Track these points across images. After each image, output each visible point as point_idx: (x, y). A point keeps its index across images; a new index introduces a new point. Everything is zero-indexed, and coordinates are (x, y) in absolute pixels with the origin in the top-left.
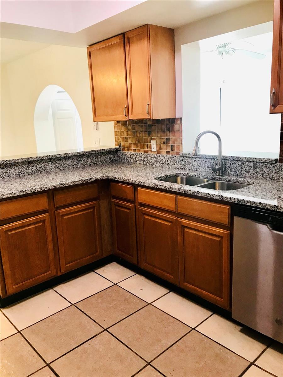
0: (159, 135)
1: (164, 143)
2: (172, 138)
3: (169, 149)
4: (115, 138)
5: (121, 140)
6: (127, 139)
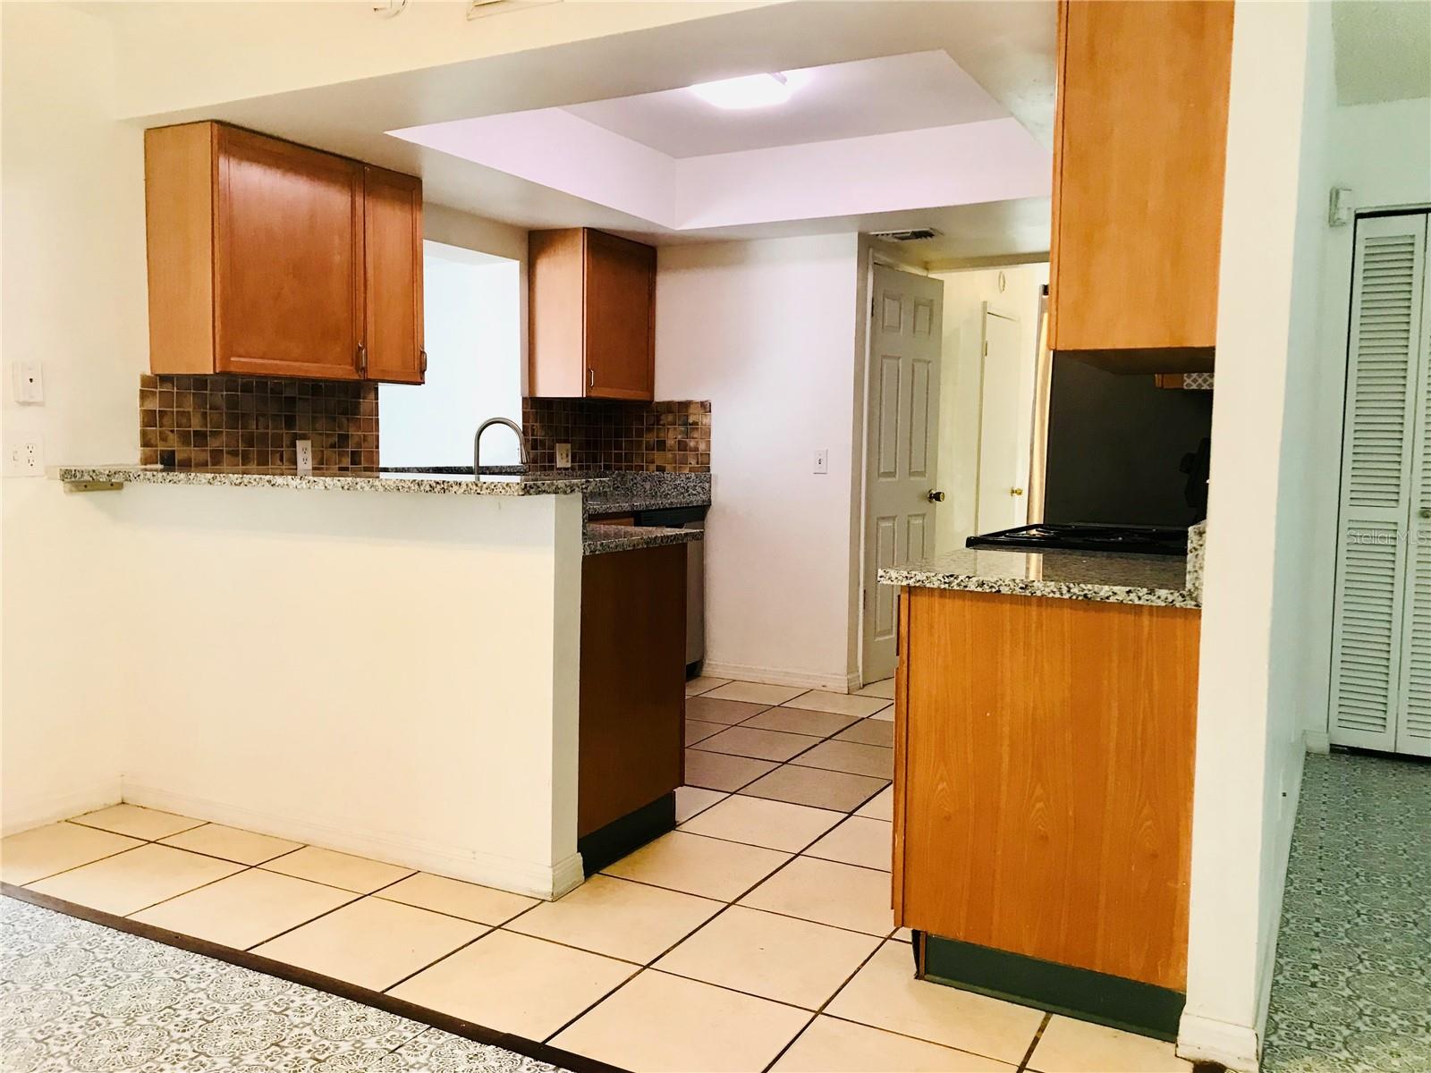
0: (318, 426)
2: (355, 433)
3: (347, 462)
4: (144, 434)
5: (174, 443)
6: (201, 437)
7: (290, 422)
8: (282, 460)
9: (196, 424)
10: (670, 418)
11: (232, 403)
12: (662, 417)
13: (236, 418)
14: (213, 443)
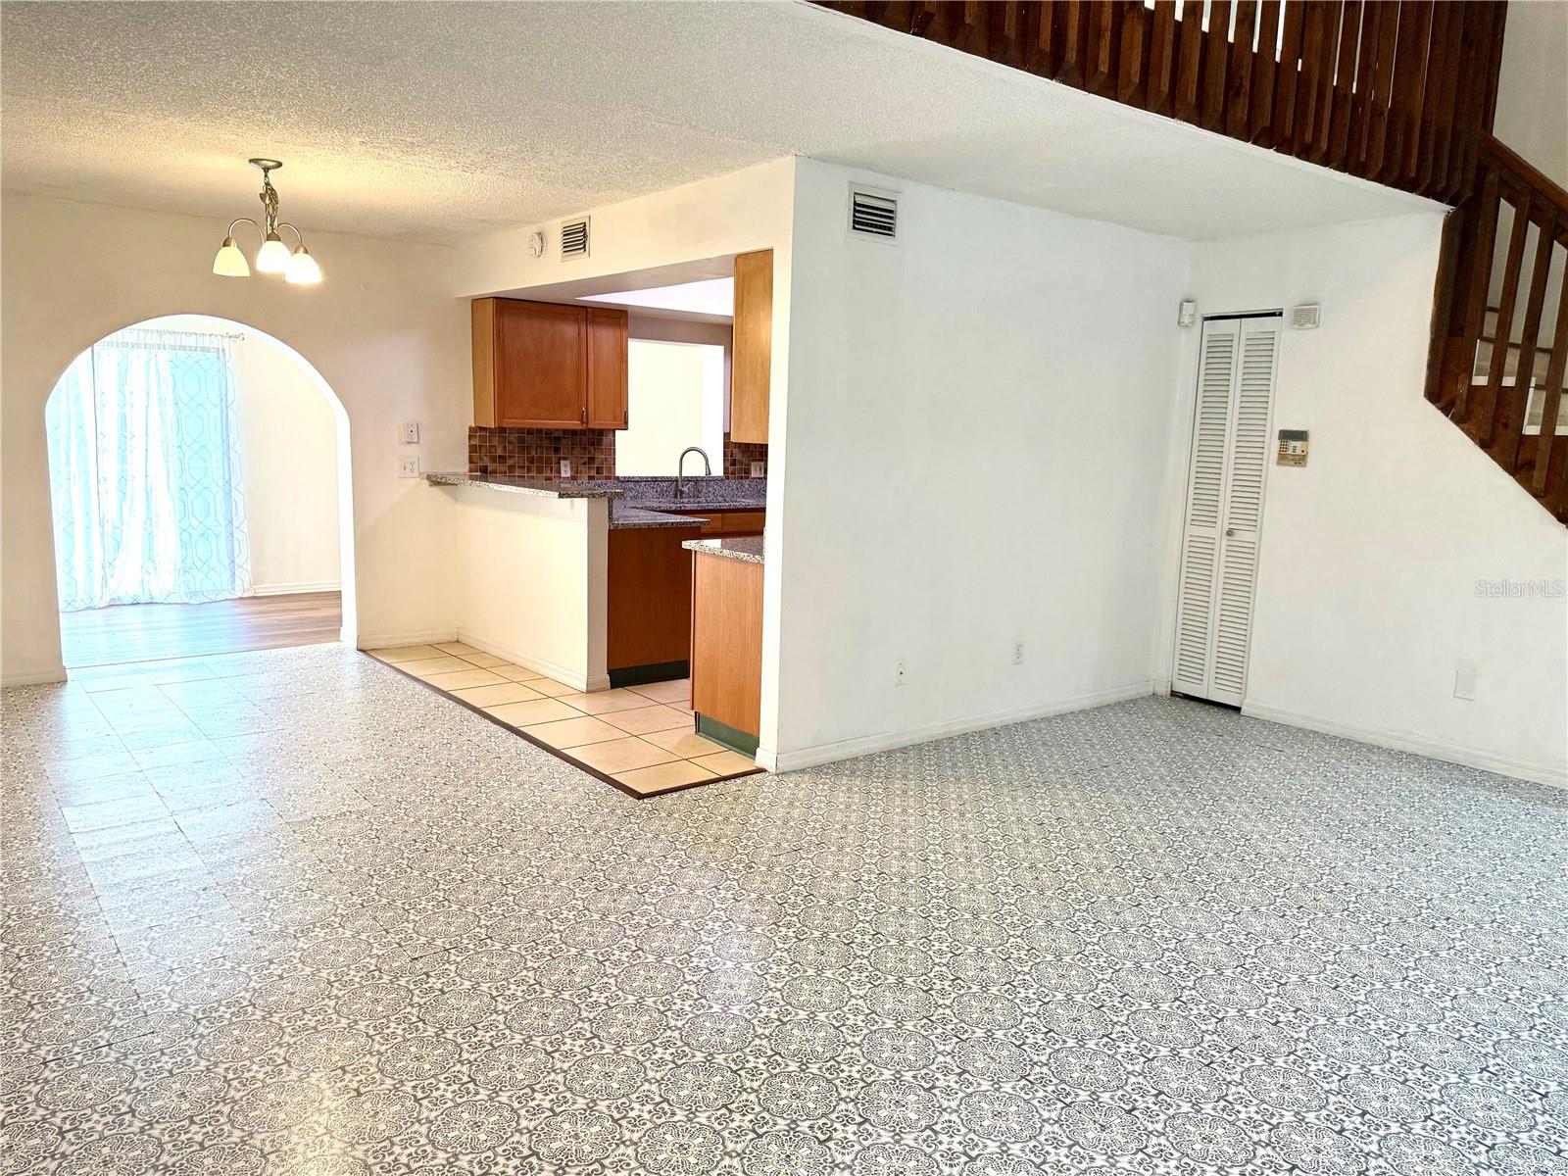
0: (575, 452)
1: (584, 464)
2: (600, 457)
3: (593, 473)
4: (470, 456)
5: (487, 462)
6: (502, 458)
7: (557, 450)
8: (551, 471)
9: (499, 452)
11: (521, 441)
13: (523, 447)
14: (510, 462)
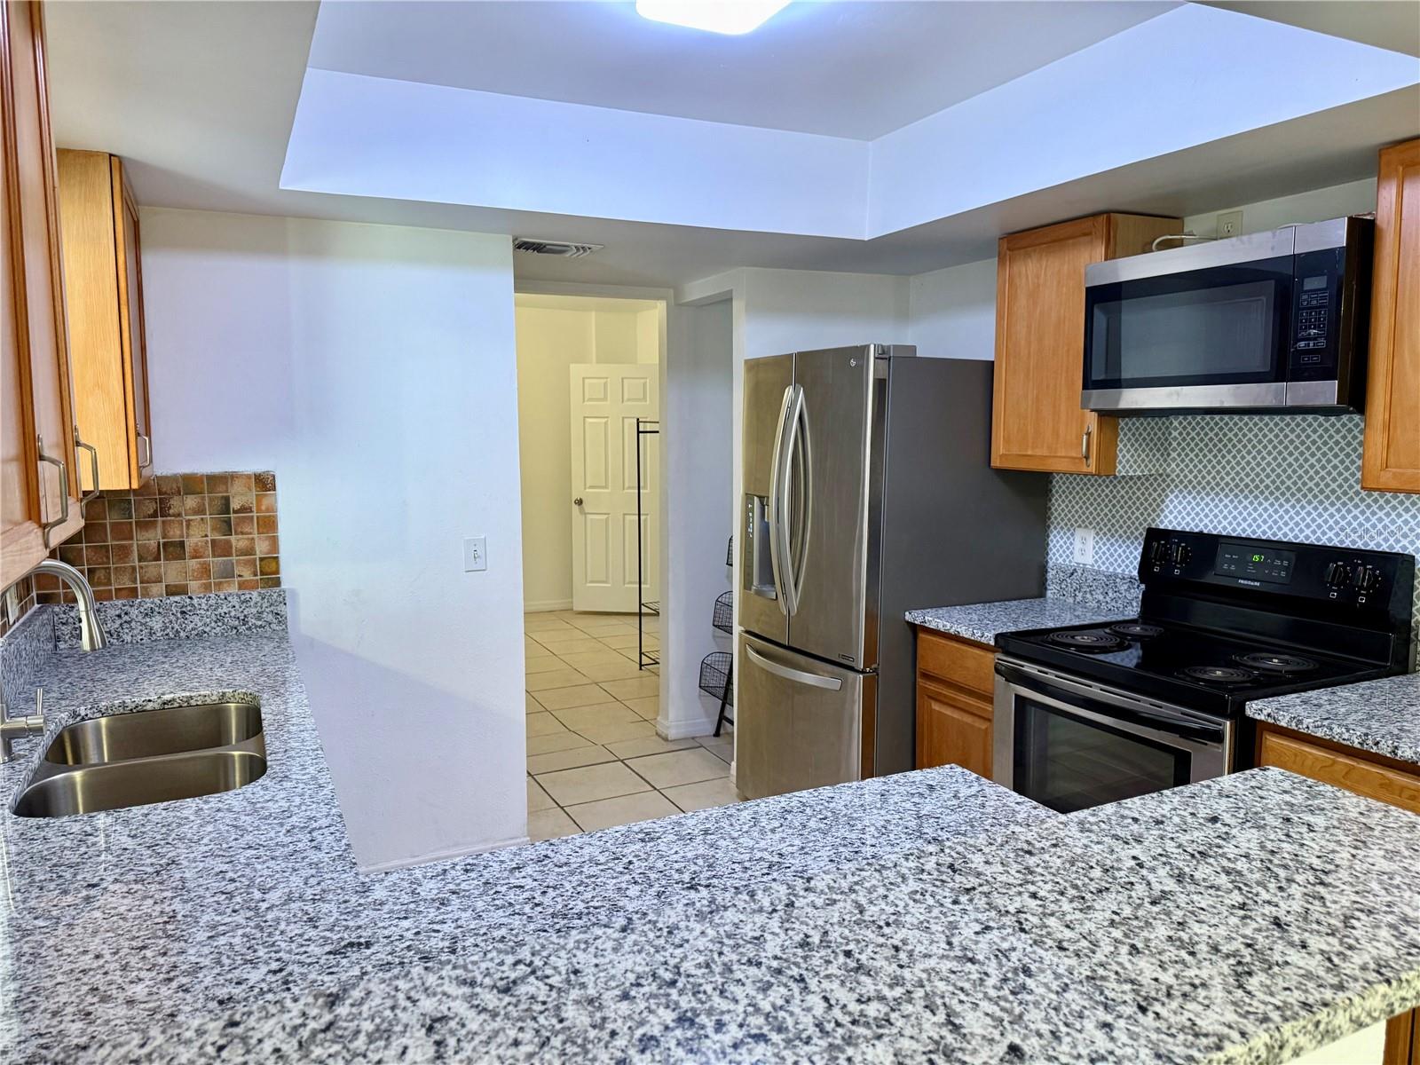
10: (191, 502)
12: (175, 503)
